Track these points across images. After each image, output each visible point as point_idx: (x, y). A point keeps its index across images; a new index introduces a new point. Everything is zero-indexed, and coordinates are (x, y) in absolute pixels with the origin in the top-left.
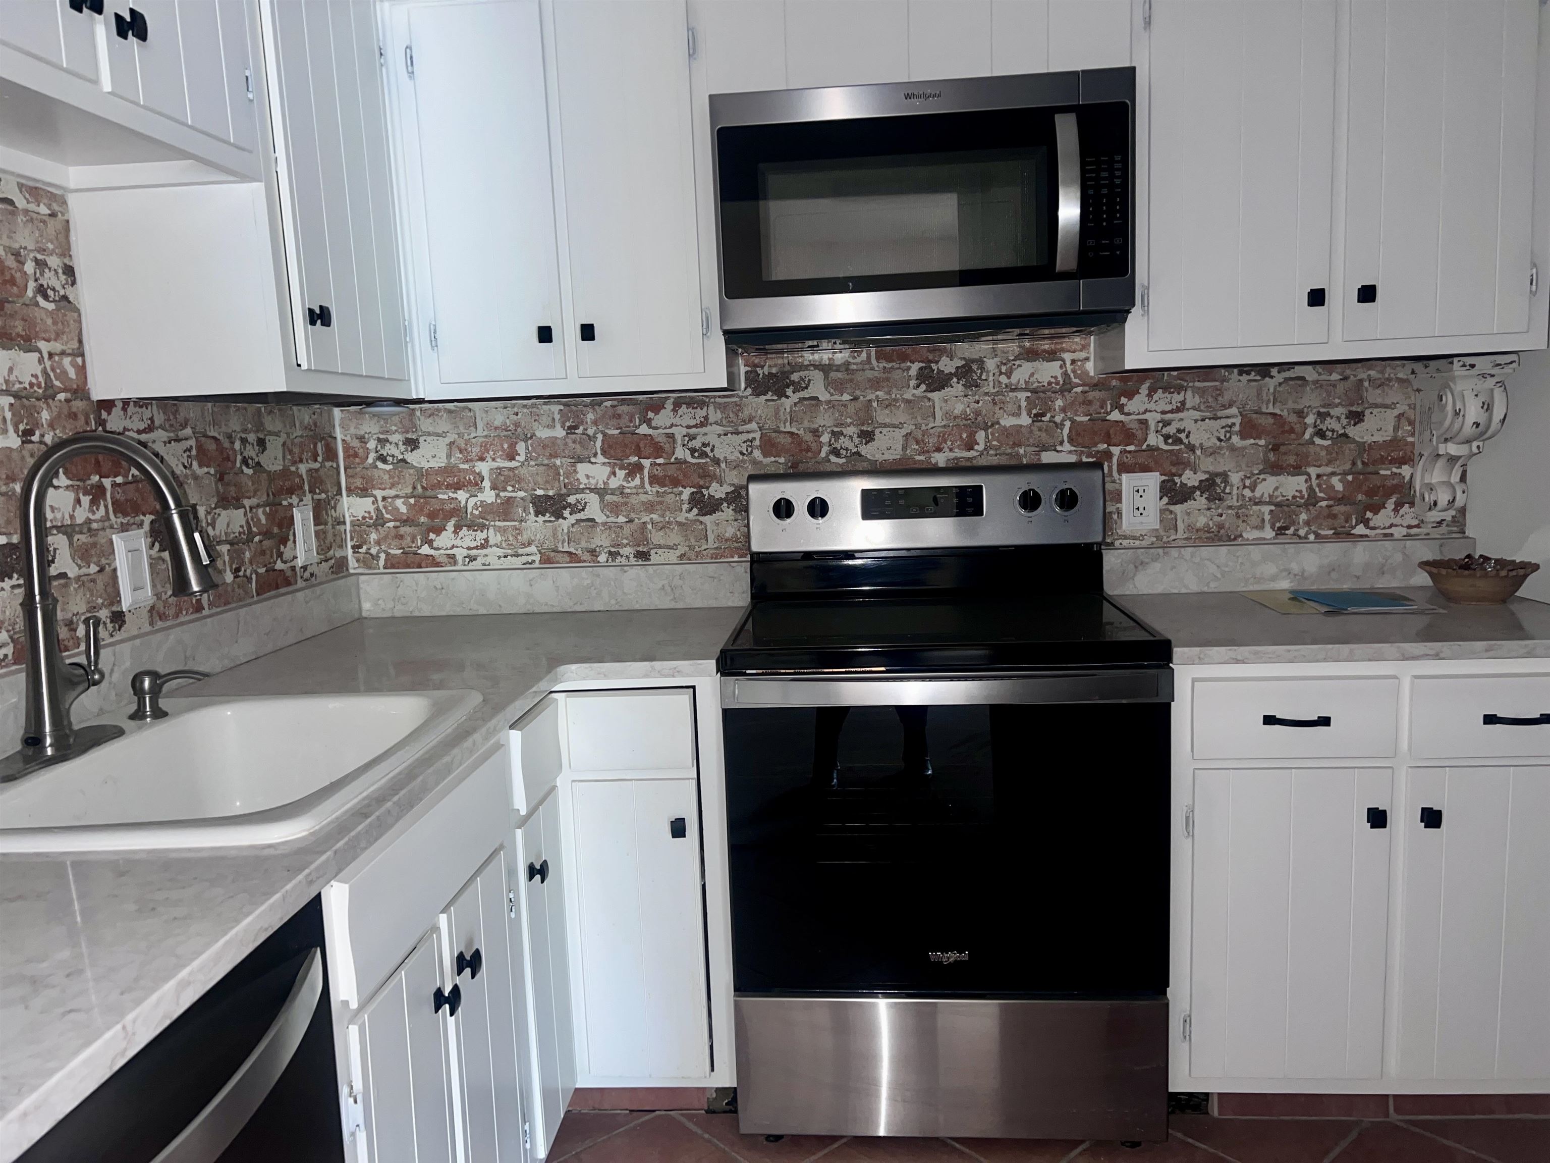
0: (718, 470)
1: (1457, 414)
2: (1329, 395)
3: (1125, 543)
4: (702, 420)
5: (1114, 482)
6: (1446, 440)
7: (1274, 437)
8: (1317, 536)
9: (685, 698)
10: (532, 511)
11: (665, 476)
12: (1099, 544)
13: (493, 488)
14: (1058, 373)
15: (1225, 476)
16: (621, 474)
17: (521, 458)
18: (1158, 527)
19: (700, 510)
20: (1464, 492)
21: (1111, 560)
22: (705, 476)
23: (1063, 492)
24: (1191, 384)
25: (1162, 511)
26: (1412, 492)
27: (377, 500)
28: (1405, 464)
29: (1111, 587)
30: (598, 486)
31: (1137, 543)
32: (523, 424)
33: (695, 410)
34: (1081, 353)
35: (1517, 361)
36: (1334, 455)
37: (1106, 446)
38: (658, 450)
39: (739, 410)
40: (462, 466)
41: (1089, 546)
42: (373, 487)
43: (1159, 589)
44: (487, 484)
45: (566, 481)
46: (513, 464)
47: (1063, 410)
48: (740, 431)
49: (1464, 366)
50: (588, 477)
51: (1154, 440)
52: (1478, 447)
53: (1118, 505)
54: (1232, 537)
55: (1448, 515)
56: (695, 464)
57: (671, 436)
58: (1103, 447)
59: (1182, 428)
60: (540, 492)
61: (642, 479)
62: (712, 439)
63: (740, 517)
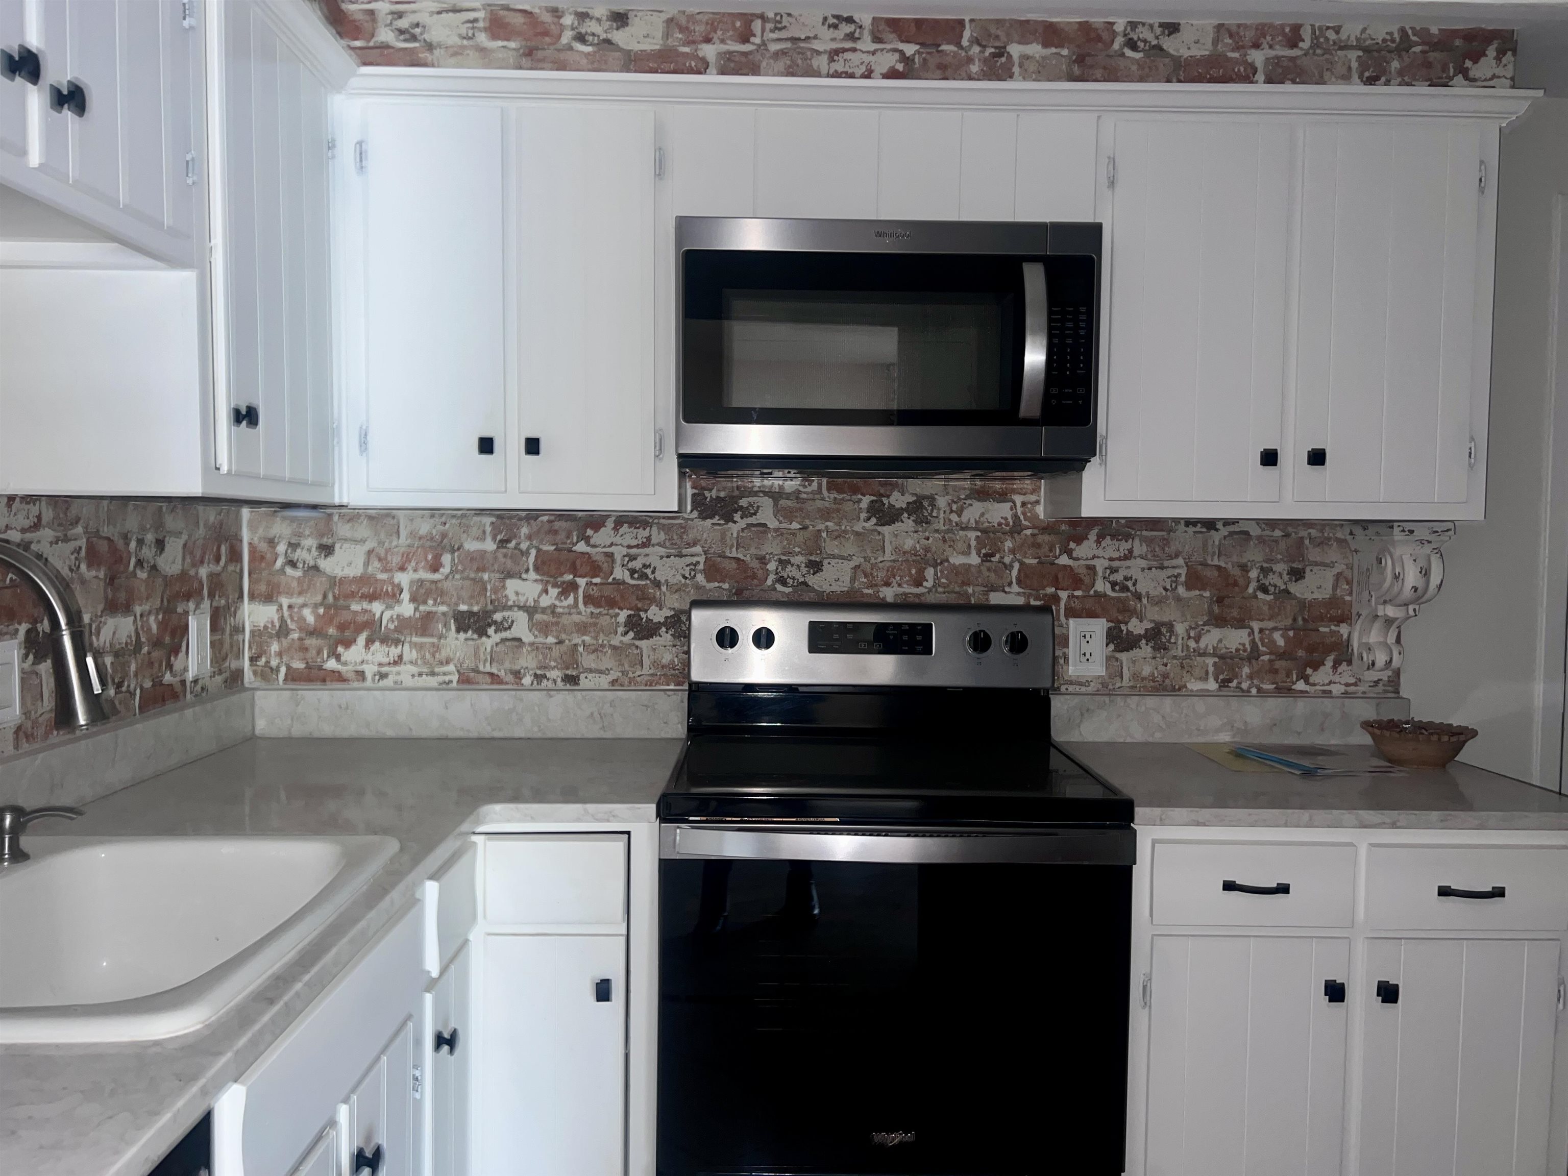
0: (658, 593)
1: (1396, 577)
2: (1272, 551)
3: (1071, 688)
4: (645, 540)
5: (1061, 626)
6: (1385, 602)
7: (1219, 590)
8: (1259, 690)
9: (619, 845)
10: (453, 627)
11: (601, 597)
12: (1047, 691)
13: (413, 599)
14: (1009, 515)
15: (1170, 626)
16: (554, 592)
17: (446, 570)
18: (1104, 674)
19: (636, 634)
20: (1400, 653)
21: (1058, 705)
22: (644, 599)
23: (1013, 635)
24: (1138, 533)
25: (1108, 659)
26: (1350, 650)
27: (282, 608)
28: (1342, 622)
29: (1060, 733)
30: (528, 604)
31: (1083, 689)
32: (450, 535)
33: (637, 530)
34: (1032, 496)
35: (1453, 529)
36: (1276, 610)
37: (1054, 589)
38: (595, 569)
39: (684, 533)
40: (380, 576)
41: (1036, 691)
42: (279, 594)
43: (1104, 737)
44: (406, 596)
45: (493, 597)
46: (436, 576)
47: (1013, 551)
48: (684, 553)
49: (1403, 531)
50: (517, 594)
51: (1101, 586)
52: (1415, 610)
53: (1065, 650)
54: (1177, 687)
55: (1385, 675)
56: (634, 585)
57: (610, 556)
58: (1051, 590)
59: (1129, 576)
60: (463, 608)
61: (576, 599)
62: (654, 560)
63: (679, 644)
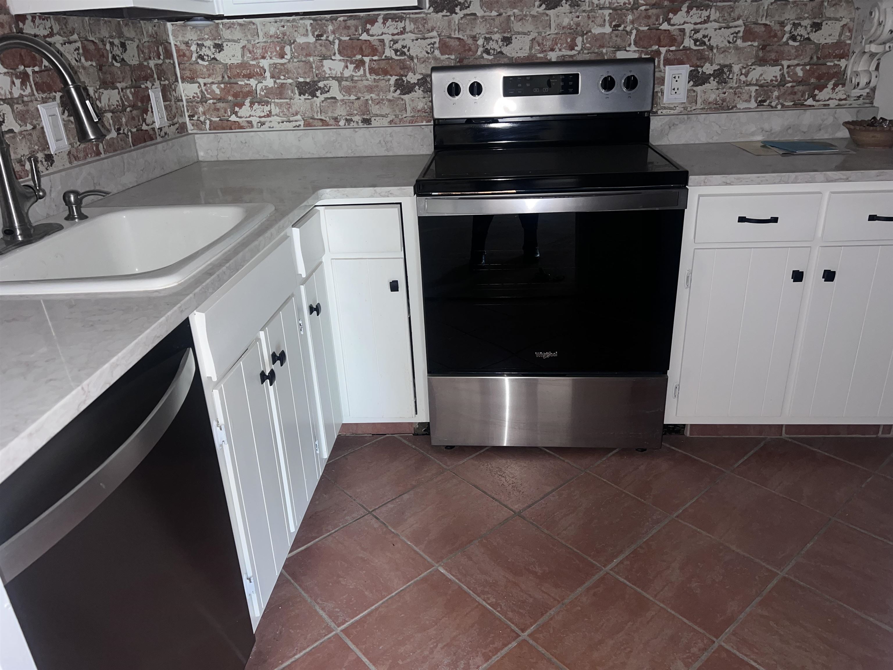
0: (412, 64)
1: (880, 24)
2: (801, 11)
3: (665, 112)
4: (402, 29)
5: (660, 71)
6: (871, 42)
7: (764, 41)
8: (783, 106)
9: (395, 210)
10: (297, 92)
11: (379, 68)
12: (649, 112)
13: (272, 77)
15: (730, 67)
16: (351, 67)
17: (288, 57)
18: (685, 101)
19: (401, 91)
20: (876, 77)
21: (655, 123)
22: (404, 68)
23: (629, 78)
24: (714, 4)
25: (689, 91)
26: (845, 77)
27: (200, 85)
28: (843, 58)
29: (655, 139)
30: (337, 76)
31: (672, 112)
32: (288, 33)
33: (397, 23)
36: (800, 52)
37: (657, 47)
38: (374, 51)
39: (425, 23)
40: (252, 63)
41: (642, 113)
42: (197, 77)
43: (682, 141)
44: (268, 74)
45: (317, 72)
46: (283, 61)
47: (632, 22)
48: (426, 37)
50: (330, 69)
51: (688, 43)
52: (890, 47)
53: (662, 87)
54: (730, 107)
55: (864, 92)
56: (398, 60)
57: (382, 41)
58: (655, 47)
59: (706, 34)
60: (301, 80)
61: (365, 70)
62: (408, 43)
63: (427, 96)
